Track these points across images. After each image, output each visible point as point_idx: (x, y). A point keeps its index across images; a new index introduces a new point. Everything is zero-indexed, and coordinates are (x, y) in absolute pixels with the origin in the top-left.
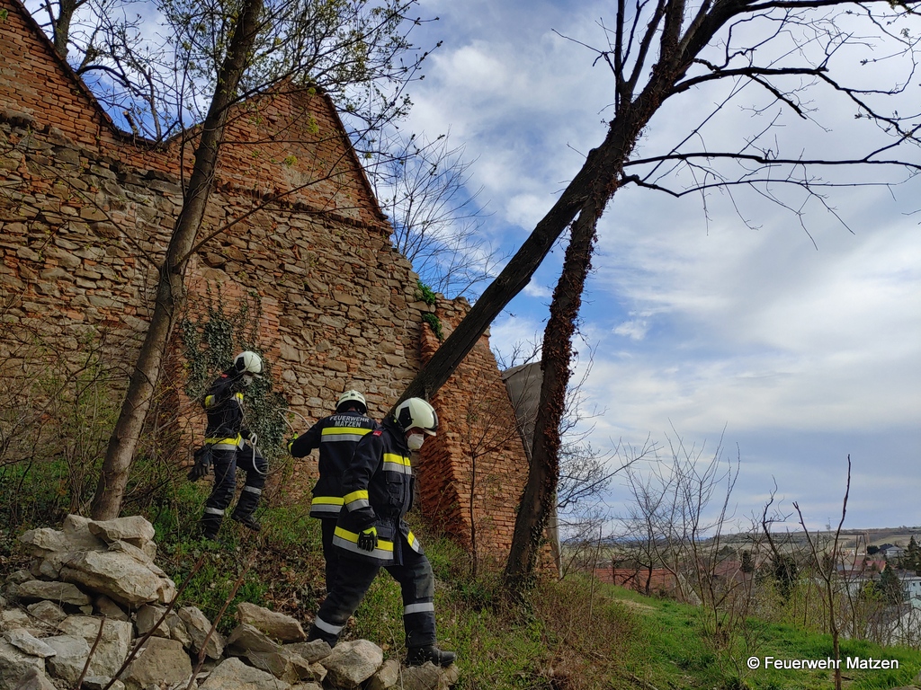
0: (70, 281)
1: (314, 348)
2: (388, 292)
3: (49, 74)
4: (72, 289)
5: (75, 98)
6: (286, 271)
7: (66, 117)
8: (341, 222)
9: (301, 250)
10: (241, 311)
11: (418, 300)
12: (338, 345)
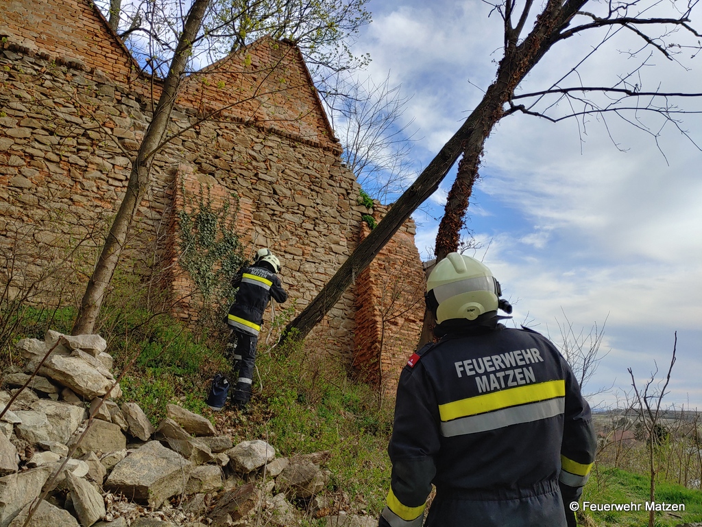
0: (104, 180)
1: (278, 237)
2: (336, 198)
3: (96, 31)
4: (105, 187)
5: (113, 49)
6: (259, 179)
7: (107, 63)
8: (303, 143)
9: (272, 163)
10: (224, 207)
11: (359, 204)
12: (297, 235)
